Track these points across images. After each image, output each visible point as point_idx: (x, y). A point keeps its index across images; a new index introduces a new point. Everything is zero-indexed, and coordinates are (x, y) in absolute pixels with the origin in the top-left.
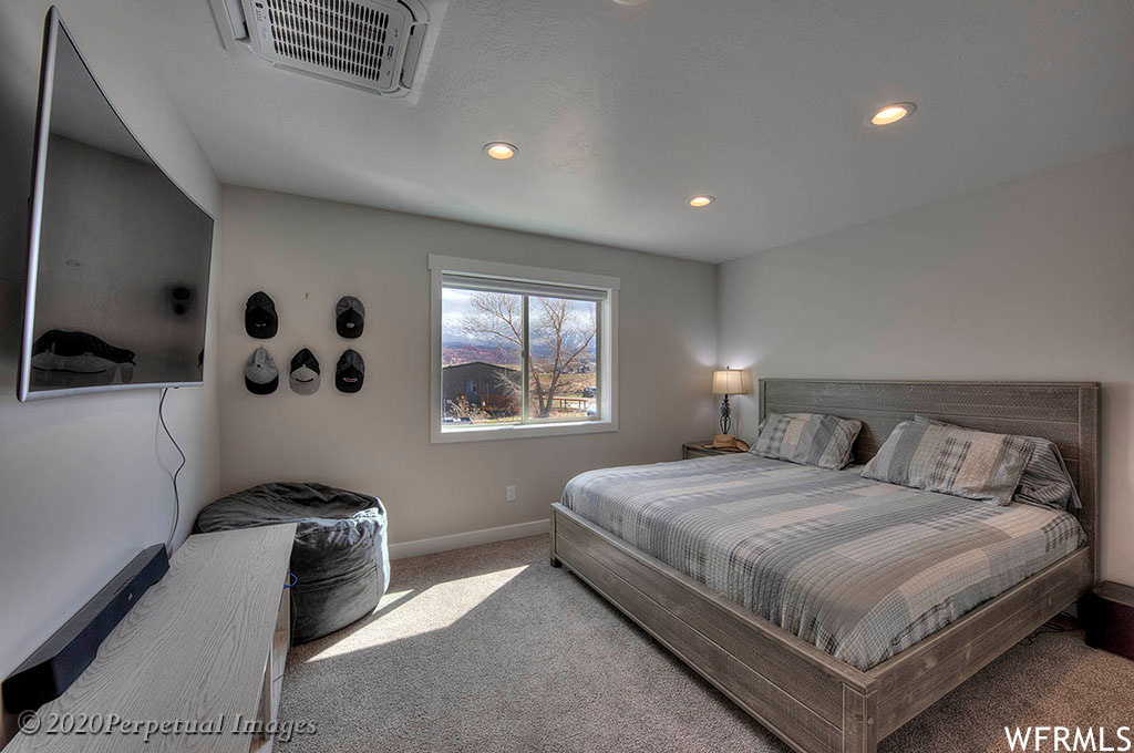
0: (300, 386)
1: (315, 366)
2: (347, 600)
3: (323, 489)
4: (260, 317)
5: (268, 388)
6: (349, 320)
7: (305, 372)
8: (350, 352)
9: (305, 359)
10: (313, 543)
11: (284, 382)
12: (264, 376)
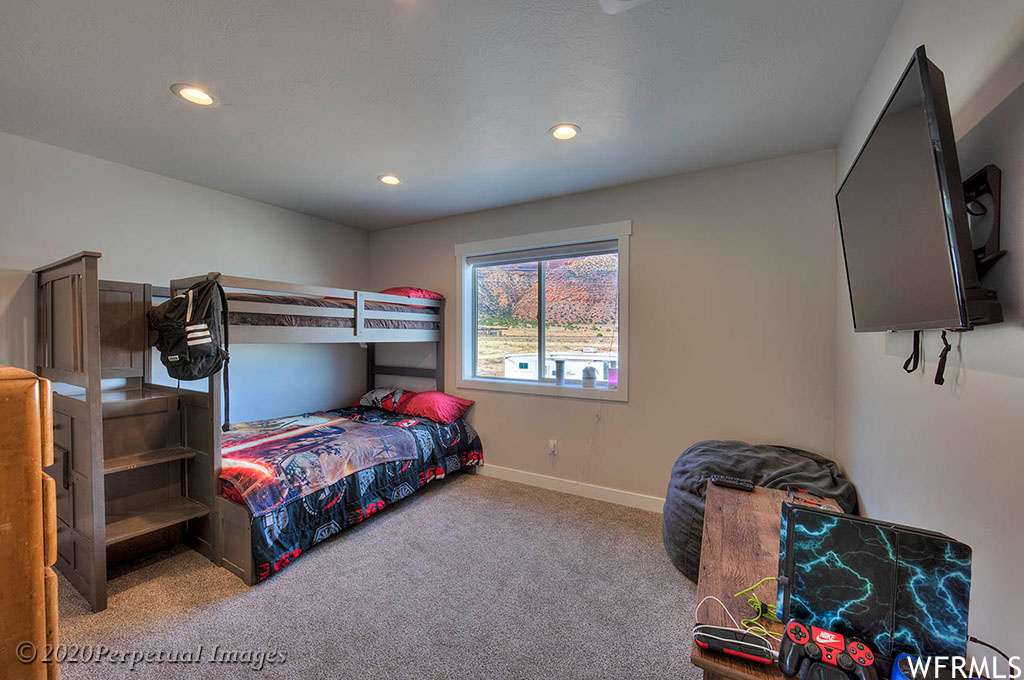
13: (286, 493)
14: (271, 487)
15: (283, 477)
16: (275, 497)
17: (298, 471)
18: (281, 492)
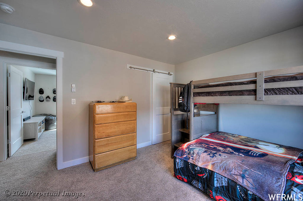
0: (47, 101)
1: (50, 98)
2: (52, 126)
3: (51, 115)
4: (41, 91)
5: (43, 101)
6: (54, 92)
7: (48, 99)
8: (55, 96)
9: (48, 97)
10: (48, 119)
11: (45, 100)
12: (42, 100)
13: (185, 156)
14: (183, 151)
15: (187, 150)
16: (182, 155)
17: (192, 152)
18: (184, 155)
